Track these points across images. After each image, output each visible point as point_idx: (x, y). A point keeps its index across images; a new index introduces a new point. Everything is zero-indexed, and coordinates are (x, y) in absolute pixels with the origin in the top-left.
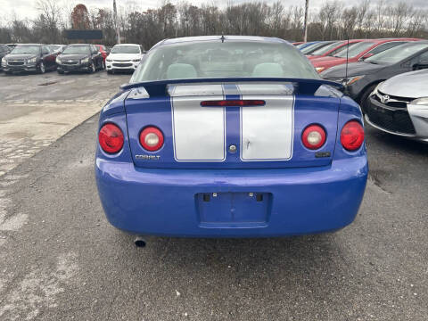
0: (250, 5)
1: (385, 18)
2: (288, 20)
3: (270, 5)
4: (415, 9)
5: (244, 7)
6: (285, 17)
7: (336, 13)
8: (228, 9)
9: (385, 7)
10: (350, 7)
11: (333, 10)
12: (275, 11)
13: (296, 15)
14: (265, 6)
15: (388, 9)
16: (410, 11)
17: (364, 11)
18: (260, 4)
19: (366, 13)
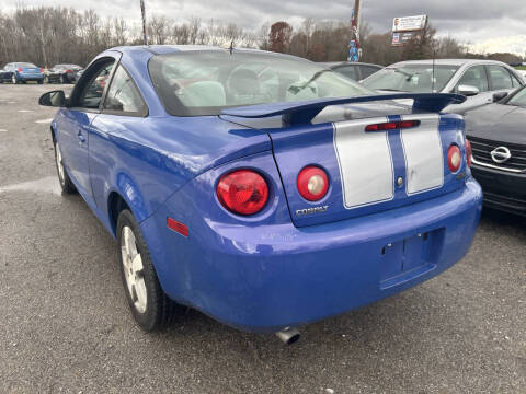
0: (50, 10)
1: (218, 40)
2: (108, 33)
3: (81, 12)
4: (244, 31)
5: (41, 11)
6: (102, 29)
7: (165, 29)
8: (18, 14)
9: (216, 27)
10: (180, 24)
11: (162, 26)
12: (88, 21)
13: (117, 28)
14: (73, 13)
15: (219, 30)
16: (241, 33)
17: (196, 30)
18: (65, 11)
19: (198, 32)
